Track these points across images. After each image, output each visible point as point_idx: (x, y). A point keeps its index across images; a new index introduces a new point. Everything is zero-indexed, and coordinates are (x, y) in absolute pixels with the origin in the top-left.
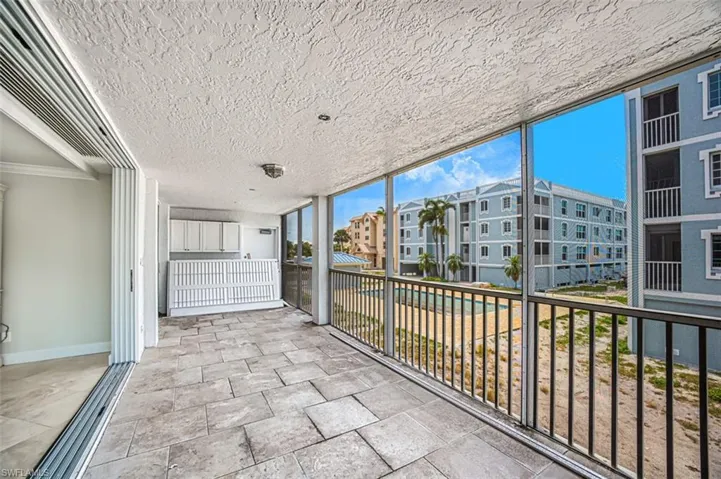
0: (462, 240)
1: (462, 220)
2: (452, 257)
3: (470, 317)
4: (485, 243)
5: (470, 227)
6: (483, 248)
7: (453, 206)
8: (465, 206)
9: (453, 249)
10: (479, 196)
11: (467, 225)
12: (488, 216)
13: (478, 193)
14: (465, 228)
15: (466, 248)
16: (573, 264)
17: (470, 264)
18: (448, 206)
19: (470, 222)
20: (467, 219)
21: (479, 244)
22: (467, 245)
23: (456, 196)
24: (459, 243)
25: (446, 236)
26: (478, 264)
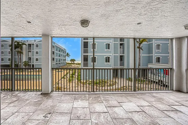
0: (28, 56)
1: (28, 49)
2: (25, 62)
3: (30, 81)
4: (37, 57)
5: (31, 52)
6: (36, 59)
7: (26, 44)
8: (30, 45)
9: (24, 59)
10: (35, 43)
11: (30, 51)
12: (38, 49)
13: (35, 41)
14: (29, 52)
15: (30, 59)
16: (58, 63)
17: (31, 64)
18: (23, 44)
19: (32, 50)
20: (31, 50)
21: (35, 57)
22: (30, 58)
23: (26, 41)
24: (27, 57)
25: (22, 55)
26: (35, 64)
